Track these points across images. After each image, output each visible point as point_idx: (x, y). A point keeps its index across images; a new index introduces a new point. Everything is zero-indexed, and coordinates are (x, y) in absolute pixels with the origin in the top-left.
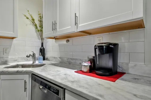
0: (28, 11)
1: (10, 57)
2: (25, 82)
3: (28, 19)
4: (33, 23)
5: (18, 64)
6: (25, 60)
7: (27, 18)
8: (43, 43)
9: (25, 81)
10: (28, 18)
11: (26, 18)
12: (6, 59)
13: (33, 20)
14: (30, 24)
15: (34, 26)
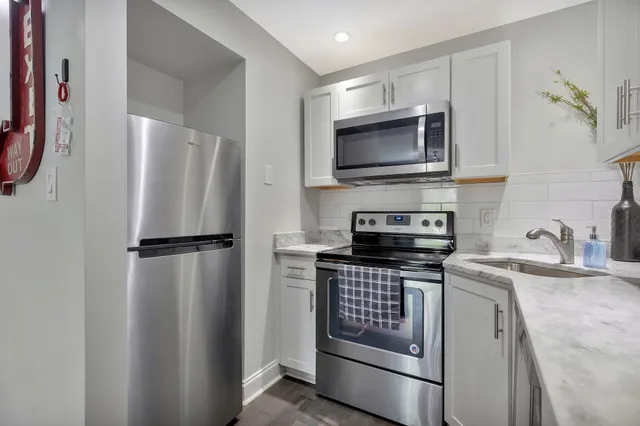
0: (559, 72)
1: (497, 234)
2: (497, 311)
3: (559, 103)
4: (579, 108)
5: (510, 259)
6: (546, 249)
7: (554, 99)
8: (630, 183)
9: (497, 306)
10: (556, 99)
11: (547, 100)
12: (486, 239)
13: (581, 96)
14: (568, 118)
15: (586, 119)
